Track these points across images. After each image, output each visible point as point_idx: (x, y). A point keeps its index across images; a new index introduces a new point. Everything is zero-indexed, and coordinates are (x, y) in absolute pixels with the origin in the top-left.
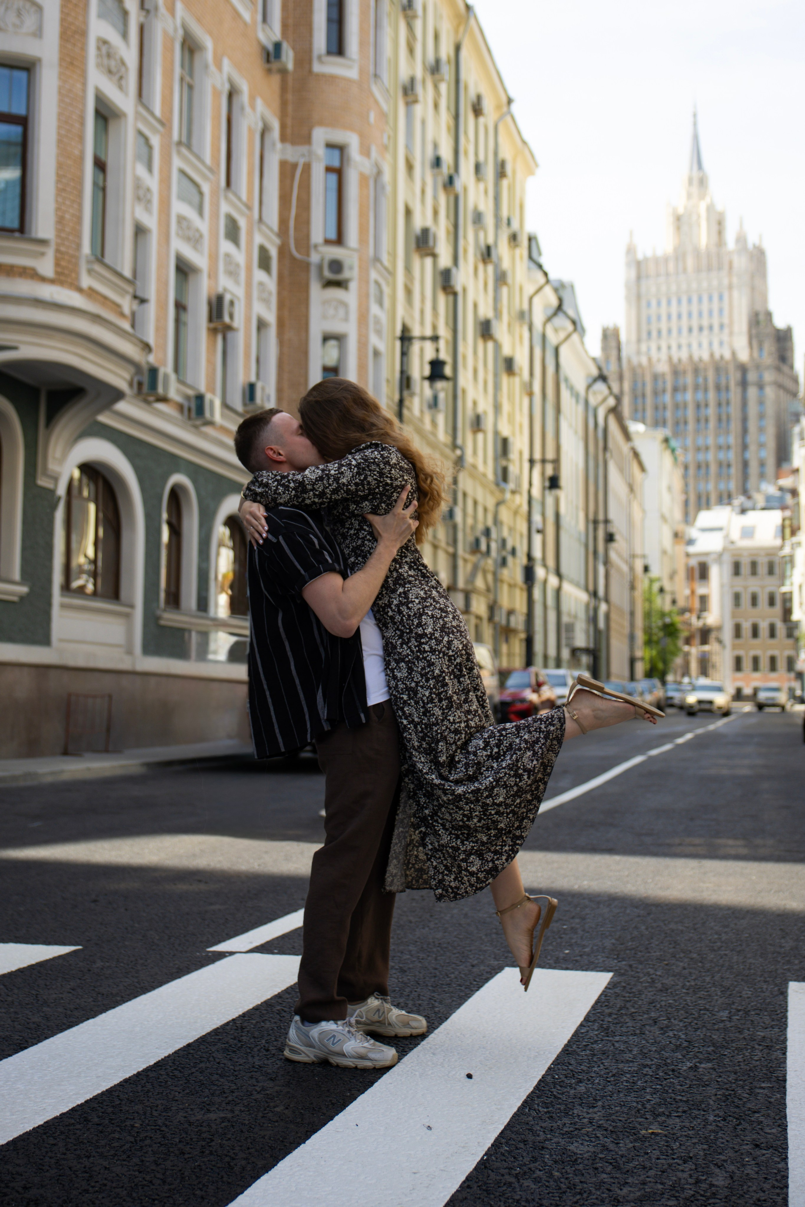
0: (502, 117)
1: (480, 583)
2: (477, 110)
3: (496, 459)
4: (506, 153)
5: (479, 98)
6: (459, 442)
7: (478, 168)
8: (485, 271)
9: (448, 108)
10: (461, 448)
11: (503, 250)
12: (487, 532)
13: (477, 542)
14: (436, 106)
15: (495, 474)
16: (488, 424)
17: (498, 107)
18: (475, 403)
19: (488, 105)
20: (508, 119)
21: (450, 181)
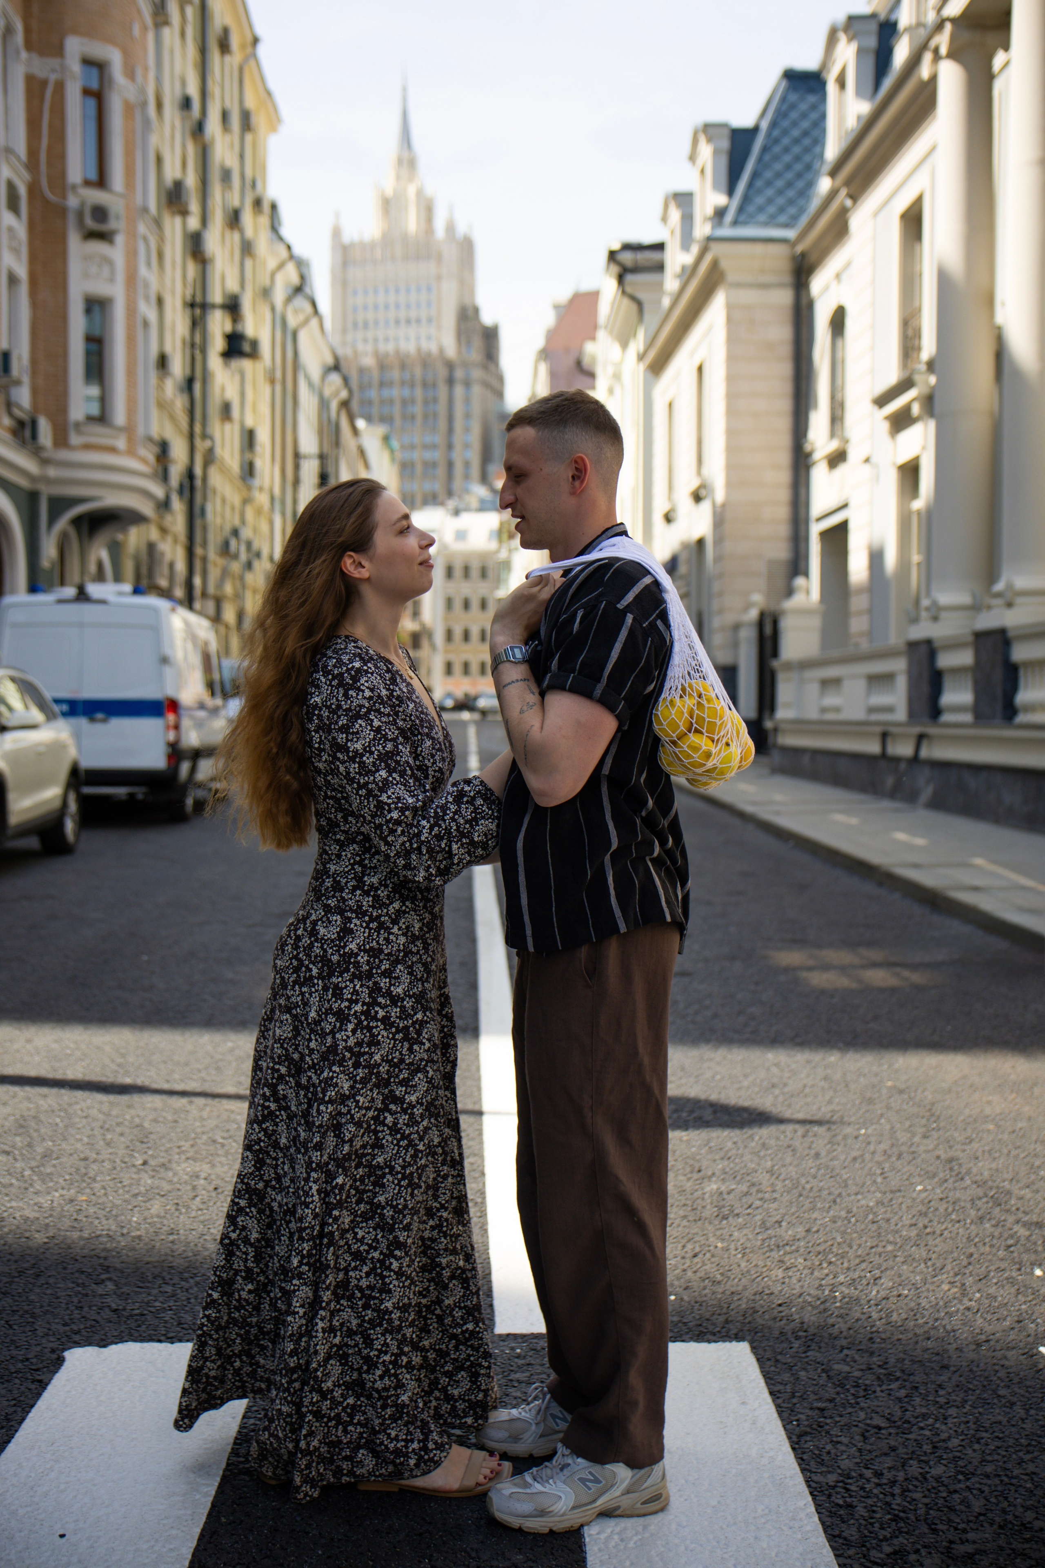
0: (246, 59)
1: (228, 589)
2: (224, 47)
3: (242, 452)
4: (250, 103)
5: (226, 31)
6: (209, 431)
7: (225, 116)
8: (232, 239)
9: (195, 39)
10: (211, 438)
11: (247, 218)
12: (235, 533)
13: (226, 544)
14: (183, 34)
15: (242, 468)
16: (235, 413)
17: (243, 46)
18: (223, 389)
19: (235, 42)
20: (252, 62)
21: (198, 129)
